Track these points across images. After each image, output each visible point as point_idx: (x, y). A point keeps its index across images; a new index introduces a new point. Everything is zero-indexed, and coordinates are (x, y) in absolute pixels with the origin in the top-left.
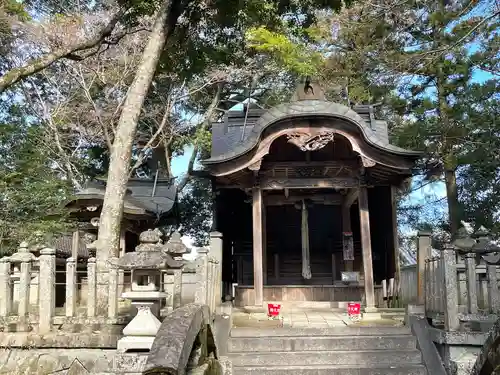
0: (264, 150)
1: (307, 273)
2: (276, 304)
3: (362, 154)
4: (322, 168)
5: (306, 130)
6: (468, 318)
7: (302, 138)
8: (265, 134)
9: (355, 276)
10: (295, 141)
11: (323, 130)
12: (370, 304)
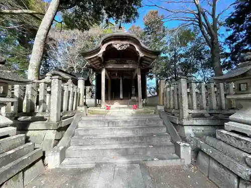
0: (103, 49)
1: (121, 96)
2: (109, 106)
3: (139, 52)
4: (125, 61)
5: (119, 42)
6: (192, 112)
7: (118, 45)
8: (103, 43)
9: (135, 98)
10: (115, 46)
12: (141, 106)
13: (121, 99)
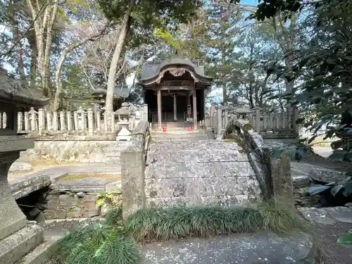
0: (161, 76)
1: (175, 118)
2: (165, 128)
3: (194, 78)
4: (181, 83)
5: (175, 68)
7: (174, 72)
8: (162, 70)
9: (191, 119)
10: (172, 73)
11: (182, 69)
12: (196, 127)
13: (175, 121)
